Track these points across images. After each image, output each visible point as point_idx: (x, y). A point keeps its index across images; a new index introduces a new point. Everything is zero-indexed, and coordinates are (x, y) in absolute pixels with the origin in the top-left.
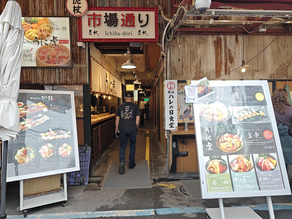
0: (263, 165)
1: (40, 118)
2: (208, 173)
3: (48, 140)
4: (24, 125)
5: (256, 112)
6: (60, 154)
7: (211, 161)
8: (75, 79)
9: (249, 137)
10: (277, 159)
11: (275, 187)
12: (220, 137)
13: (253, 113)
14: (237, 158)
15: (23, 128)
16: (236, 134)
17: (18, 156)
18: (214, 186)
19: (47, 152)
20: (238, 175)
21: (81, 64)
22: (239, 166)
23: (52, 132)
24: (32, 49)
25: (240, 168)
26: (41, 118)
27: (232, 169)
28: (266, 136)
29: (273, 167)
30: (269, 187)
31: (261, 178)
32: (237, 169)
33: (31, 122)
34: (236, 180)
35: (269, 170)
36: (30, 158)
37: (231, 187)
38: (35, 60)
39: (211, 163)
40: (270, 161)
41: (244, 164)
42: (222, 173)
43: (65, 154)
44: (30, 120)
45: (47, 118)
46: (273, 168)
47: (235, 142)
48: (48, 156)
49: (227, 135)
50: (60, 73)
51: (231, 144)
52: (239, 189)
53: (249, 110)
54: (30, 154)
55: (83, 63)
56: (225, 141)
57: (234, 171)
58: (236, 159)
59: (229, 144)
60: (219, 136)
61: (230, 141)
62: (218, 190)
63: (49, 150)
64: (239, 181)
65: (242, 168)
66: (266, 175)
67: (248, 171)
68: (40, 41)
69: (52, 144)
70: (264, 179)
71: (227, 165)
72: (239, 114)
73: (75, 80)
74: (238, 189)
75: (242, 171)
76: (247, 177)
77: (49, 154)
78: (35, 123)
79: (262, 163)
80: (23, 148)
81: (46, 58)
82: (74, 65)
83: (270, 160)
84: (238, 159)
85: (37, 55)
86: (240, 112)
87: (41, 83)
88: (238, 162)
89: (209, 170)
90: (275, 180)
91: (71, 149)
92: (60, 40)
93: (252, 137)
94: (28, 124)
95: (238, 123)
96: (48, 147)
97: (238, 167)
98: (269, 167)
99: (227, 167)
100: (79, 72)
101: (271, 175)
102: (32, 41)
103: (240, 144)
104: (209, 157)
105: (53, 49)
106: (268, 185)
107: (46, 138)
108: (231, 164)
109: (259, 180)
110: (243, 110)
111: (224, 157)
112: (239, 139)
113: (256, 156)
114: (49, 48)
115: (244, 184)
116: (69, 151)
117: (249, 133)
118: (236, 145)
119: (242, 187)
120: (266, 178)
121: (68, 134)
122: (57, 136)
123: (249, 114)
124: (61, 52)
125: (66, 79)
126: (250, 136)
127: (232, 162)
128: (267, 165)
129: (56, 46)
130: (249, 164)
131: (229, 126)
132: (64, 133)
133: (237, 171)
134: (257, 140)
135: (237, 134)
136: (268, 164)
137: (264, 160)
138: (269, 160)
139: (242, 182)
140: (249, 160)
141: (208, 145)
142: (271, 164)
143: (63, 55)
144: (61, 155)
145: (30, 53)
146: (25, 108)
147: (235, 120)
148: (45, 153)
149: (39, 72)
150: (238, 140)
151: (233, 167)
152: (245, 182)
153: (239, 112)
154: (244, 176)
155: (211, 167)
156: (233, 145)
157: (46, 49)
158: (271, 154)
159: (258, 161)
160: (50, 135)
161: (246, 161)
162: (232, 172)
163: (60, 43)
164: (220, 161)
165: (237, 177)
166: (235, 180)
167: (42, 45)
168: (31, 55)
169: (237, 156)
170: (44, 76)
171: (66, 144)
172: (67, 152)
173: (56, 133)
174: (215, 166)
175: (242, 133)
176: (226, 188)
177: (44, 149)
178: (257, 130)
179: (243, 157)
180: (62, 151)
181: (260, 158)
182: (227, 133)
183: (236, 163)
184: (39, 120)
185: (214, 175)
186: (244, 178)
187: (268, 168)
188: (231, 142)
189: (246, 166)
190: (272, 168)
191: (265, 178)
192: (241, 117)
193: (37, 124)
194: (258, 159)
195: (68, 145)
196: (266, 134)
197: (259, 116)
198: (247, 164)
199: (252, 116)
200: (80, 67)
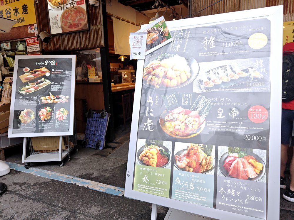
0: (234, 167)
1: (42, 82)
2: (139, 163)
3: (47, 103)
4: (28, 89)
5: (241, 72)
6: (56, 117)
7: (147, 147)
8: (93, 42)
9: (218, 116)
10: (265, 161)
11: (247, 211)
12: (168, 113)
13: (235, 73)
14: (189, 148)
15: (27, 91)
16: (195, 109)
17: (22, 116)
18: (144, 183)
19: (45, 114)
20: (183, 175)
21: (97, 25)
22: (189, 161)
23: (52, 97)
24: (57, 15)
25: (189, 165)
26: (44, 83)
27: (176, 163)
28: (254, 116)
29: (252, 175)
30: (234, 207)
31: (222, 189)
32: (184, 166)
33: (35, 86)
34: (179, 182)
35: (243, 178)
36: (30, 119)
37: (168, 190)
38: (61, 26)
39: (146, 150)
40: (249, 163)
41: (198, 160)
42: (160, 167)
43: (62, 118)
44: (34, 84)
45: (49, 83)
46: (253, 177)
47: (190, 122)
48: (46, 119)
49: (180, 109)
50: (80, 37)
51: (183, 124)
52: (179, 196)
53: (228, 68)
54: (31, 115)
55: (98, 23)
56: (175, 119)
57: (179, 167)
58: (186, 149)
59: (180, 124)
60: (166, 111)
61: (183, 120)
62: (148, 190)
63: (47, 113)
64: (182, 185)
65: (192, 166)
66: (235, 187)
67: (202, 173)
68: (62, 6)
69: (50, 108)
70: (229, 191)
71: (169, 157)
72: (209, 75)
73: (93, 44)
74: (177, 197)
75: (192, 169)
76: (198, 181)
77: (47, 117)
78: (38, 87)
79: (231, 164)
80: (26, 109)
81: (68, 23)
82: (91, 27)
83: (251, 161)
84: (190, 150)
85: (61, 21)
86: (211, 71)
87: (67, 49)
88: (188, 155)
89: (142, 159)
90: (252, 198)
91: (67, 113)
92: (77, 2)
93: (224, 116)
94: (32, 87)
95: (204, 91)
96: (46, 110)
97: (186, 163)
98: (244, 174)
99: (169, 160)
100: (95, 34)
101: (245, 188)
102: (57, 7)
103: (199, 127)
104: (145, 140)
105: (73, 12)
106: (233, 202)
107: (46, 102)
108: (176, 156)
109: (218, 192)
110: (218, 68)
111: (168, 145)
112: (198, 117)
113: (223, 150)
114: (69, 12)
115: (190, 191)
116: (65, 116)
117: (220, 109)
118: (190, 128)
119: (185, 195)
120: (233, 190)
121: (66, 99)
122: (56, 100)
123: (227, 75)
124: (79, 14)
125: (86, 43)
126: (220, 115)
127: (178, 154)
128: (241, 168)
129: (75, 9)
130: (208, 161)
131: (187, 95)
132: (63, 98)
133: (184, 169)
134: (232, 123)
135: (197, 109)
136: (244, 168)
137: (237, 159)
138: (248, 161)
139: (187, 188)
140: (208, 154)
141: (148, 123)
142: (249, 169)
143: (81, 17)
144: (58, 119)
145: (56, 20)
146: (31, 73)
147: (200, 86)
148: (43, 115)
149: (65, 39)
150: (197, 119)
151: (179, 161)
152: (192, 189)
153: (209, 71)
154: (193, 178)
155: (146, 156)
156: (186, 126)
157: (68, 13)
158: (255, 151)
159: (226, 158)
160: (49, 99)
161: (202, 155)
162: (175, 168)
163: (77, 5)
164: (161, 148)
165: (180, 178)
166: (177, 181)
167: (64, 10)
168: (57, 21)
169: (189, 145)
170: (69, 42)
171: (63, 108)
172: (63, 116)
173: (56, 98)
174: (151, 155)
175: (206, 108)
176: (160, 190)
177: (43, 112)
178: (237, 104)
179: (199, 149)
180: (58, 114)
181: (231, 154)
182: (181, 107)
183: (184, 156)
184: (41, 84)
185: (147, 168)
186: (193, 182)
187: (241, 174)
188: (185, 122)
189: (201, 164)
190: (250, 177)
191: (231, 191)
192: (211, 81)
193: (40, 88)
194: (226, 156)
195: (64, 109)
196: (253, 114)
197: (248, 78)
198: (204, 161)
199: (233, 78)
200: (96, 29)
